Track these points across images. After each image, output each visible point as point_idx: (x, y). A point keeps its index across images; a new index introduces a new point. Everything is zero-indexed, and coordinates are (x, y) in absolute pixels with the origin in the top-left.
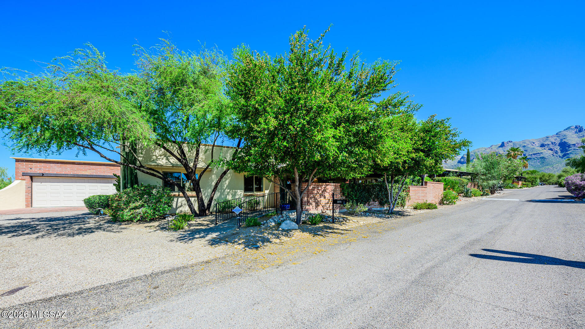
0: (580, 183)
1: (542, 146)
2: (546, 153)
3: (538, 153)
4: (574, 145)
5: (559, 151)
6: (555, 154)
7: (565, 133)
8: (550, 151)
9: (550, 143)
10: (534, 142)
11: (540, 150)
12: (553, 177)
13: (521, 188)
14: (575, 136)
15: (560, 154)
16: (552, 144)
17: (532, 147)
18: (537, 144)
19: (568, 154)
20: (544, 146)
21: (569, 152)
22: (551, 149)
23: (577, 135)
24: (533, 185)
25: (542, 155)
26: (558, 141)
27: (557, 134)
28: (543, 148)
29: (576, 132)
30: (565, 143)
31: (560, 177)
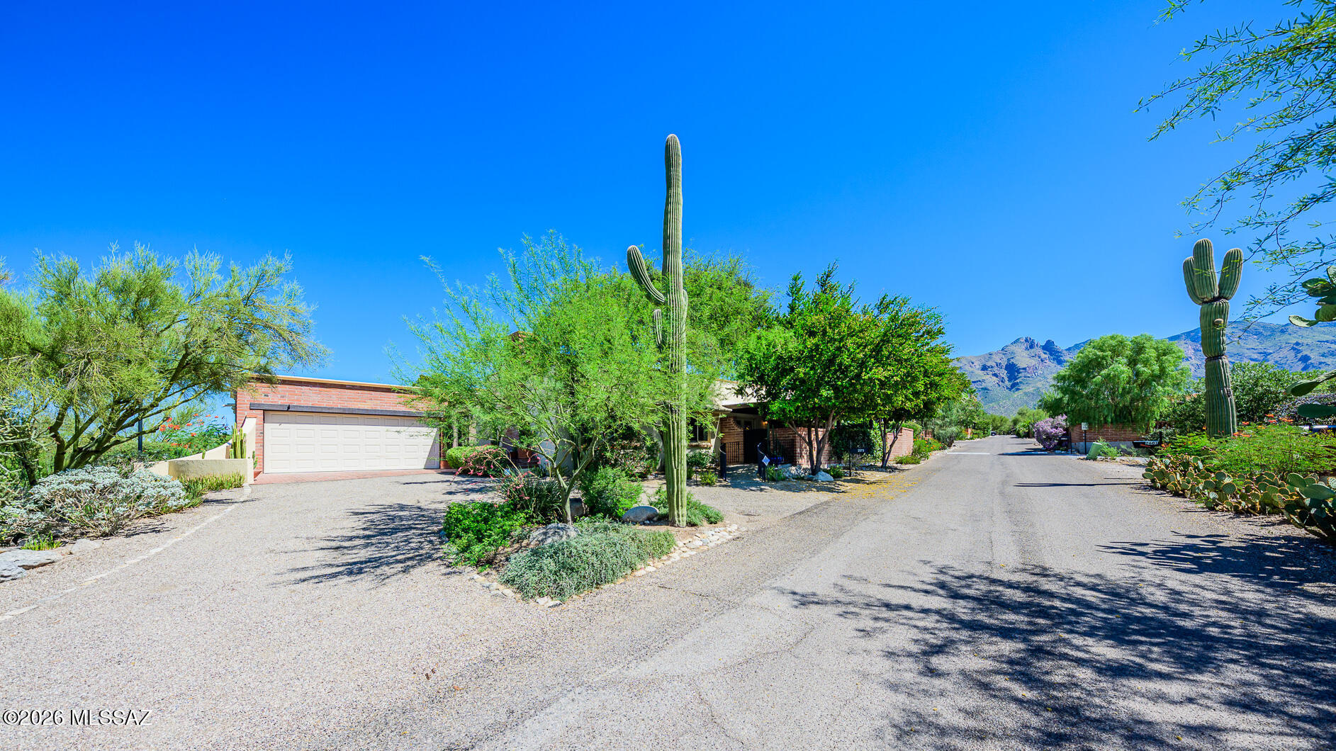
0: (1051, 430)
1: (984, 368)
2: (990, 381)
3: (980, 381)
4: (1024, 369)
5: (1006, 379)
6: (1001, 383)
7: (1013, 348)
8: (994, 378)
9: (994, 364)
10: (973, 361)
11: (980, 375)
12: (1005, 422)
13: (971, 439)
14: (1025, 353)
15: (1008, 384)
16: (997, 365)
17: (971, 369)
18: (978, 365)
19: (1017, 383)
20: (987, 369)
21: (1018, 381)
22: (995, 375)
23: (1028, 352)
24: (985, 435)
25: (984, 385)
26: (1004, 363)
27: (1002, 350)
28: (985, 372)
29: (1027, 349)
30: (1013, 365)
31: (1015, 422)
